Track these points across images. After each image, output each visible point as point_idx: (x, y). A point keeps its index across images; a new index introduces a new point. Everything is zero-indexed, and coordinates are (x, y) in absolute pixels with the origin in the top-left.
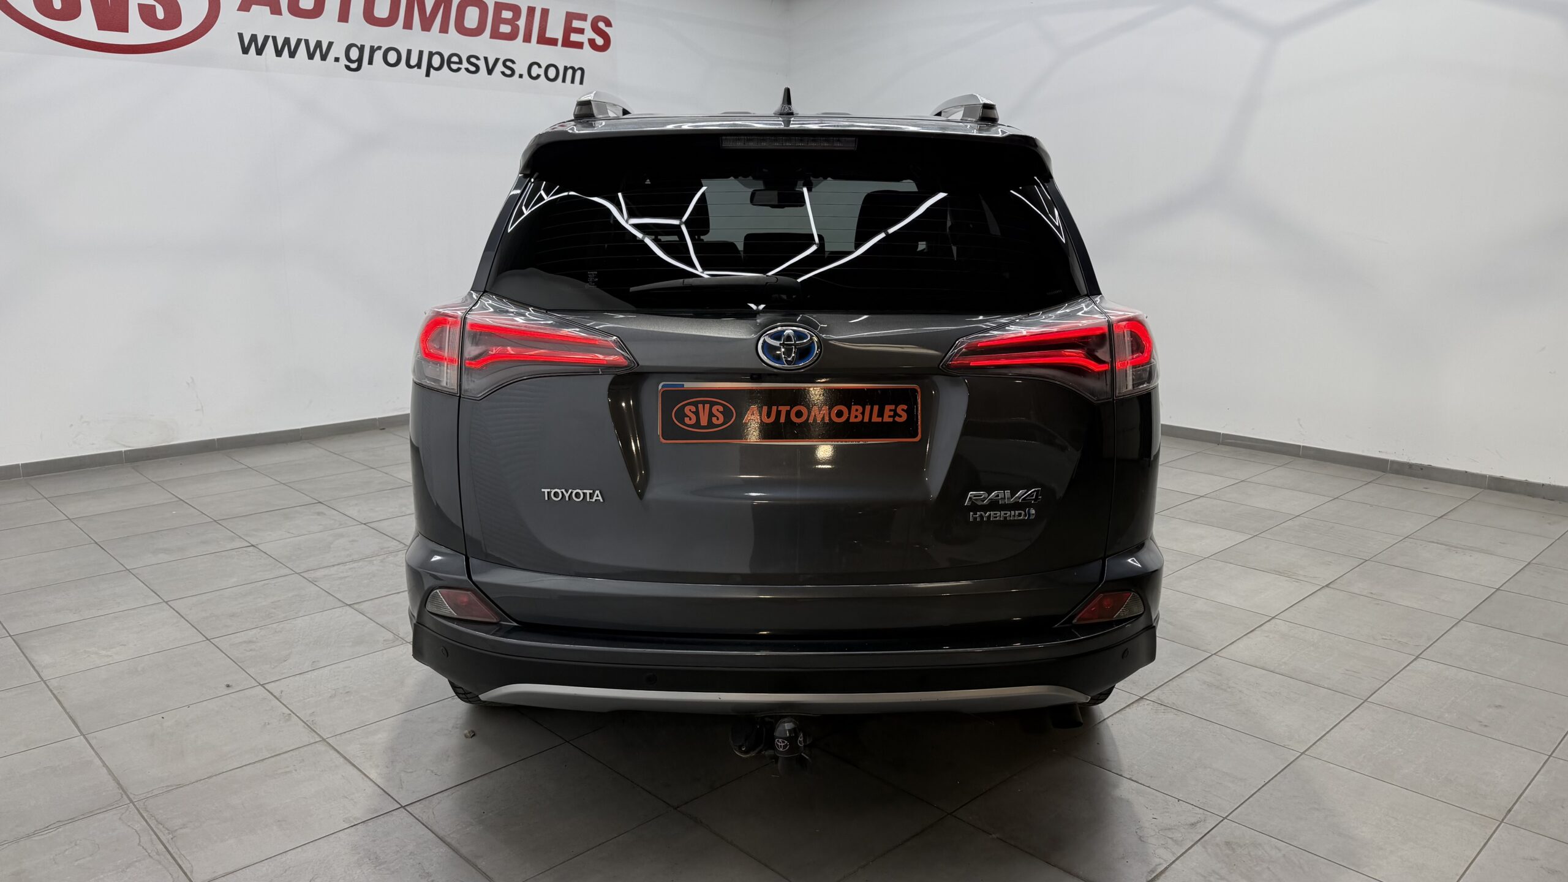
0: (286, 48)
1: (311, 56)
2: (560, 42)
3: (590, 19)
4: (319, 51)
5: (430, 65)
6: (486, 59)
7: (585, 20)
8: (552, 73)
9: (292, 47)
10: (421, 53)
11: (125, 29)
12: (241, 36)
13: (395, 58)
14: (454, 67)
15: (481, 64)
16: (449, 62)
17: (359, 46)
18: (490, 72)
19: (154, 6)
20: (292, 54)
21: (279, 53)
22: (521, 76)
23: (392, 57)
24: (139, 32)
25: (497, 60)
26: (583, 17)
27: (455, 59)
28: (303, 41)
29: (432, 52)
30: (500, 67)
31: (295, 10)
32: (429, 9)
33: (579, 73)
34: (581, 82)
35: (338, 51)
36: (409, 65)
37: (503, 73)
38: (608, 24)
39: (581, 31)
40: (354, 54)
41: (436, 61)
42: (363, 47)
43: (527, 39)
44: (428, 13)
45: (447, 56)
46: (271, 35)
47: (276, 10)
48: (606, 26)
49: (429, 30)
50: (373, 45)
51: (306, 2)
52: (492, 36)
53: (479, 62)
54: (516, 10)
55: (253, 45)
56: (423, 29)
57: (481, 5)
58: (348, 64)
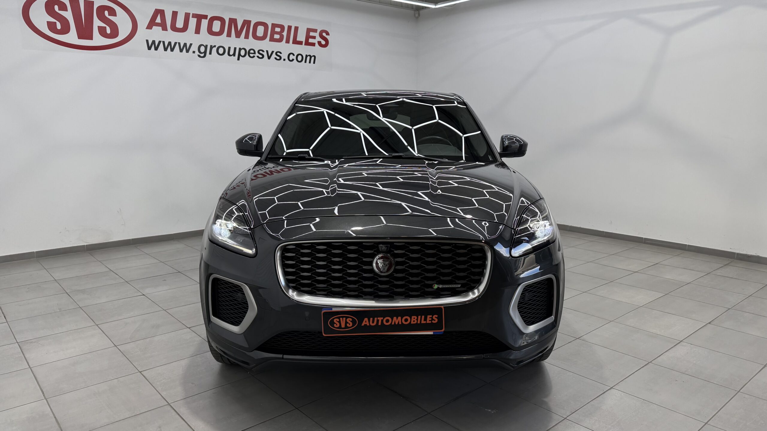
0: (169, 47)
1: (181, 51)
2: (304, 43)
3: (318, 32)
4: (186, 48)
5: (239, 55)
6: (267, 51)
7: (316, 32)
8: (300, 58)
9: (172, 46)
10: (235, 49)
11: (91, 38)
12: (147, 41)
13: (223, 51)
14: (252, 55)
16: (249, 53)
17: (205, 45)
18: (269, 58)
19: (106, 27)
20: (172, 50)
21: (166, 49)
22: (284, 60)
23: (221, 51)
24: (98, 40)
25: (273, 52)
27: (252, 51)
28: (178, 43)
29: (241, 48)
30: (274, 54)
31: (174, 28)
32: (239, 27)
33: (313, 58)
34: (314, 63)
35: (194, 48)
36: (229, 55)
37: (276, 58)
39: (314, 37)
40: (202, 49)
41: (243, 52)
42: (207, 46)
43: (288, 41)
44: (239, 30)
45: (248, 50)
46: (162, 40)
47: (165, 29)
48: (327, 35)
49: (239, 37)
50: (212, 45)
51: (180, 24)
52: (270, 41)
53: (264, 53)
54: (282, 27)
55: (153, 45)
56: (236, 37)
57: (265, 25)
58: (199, 54)
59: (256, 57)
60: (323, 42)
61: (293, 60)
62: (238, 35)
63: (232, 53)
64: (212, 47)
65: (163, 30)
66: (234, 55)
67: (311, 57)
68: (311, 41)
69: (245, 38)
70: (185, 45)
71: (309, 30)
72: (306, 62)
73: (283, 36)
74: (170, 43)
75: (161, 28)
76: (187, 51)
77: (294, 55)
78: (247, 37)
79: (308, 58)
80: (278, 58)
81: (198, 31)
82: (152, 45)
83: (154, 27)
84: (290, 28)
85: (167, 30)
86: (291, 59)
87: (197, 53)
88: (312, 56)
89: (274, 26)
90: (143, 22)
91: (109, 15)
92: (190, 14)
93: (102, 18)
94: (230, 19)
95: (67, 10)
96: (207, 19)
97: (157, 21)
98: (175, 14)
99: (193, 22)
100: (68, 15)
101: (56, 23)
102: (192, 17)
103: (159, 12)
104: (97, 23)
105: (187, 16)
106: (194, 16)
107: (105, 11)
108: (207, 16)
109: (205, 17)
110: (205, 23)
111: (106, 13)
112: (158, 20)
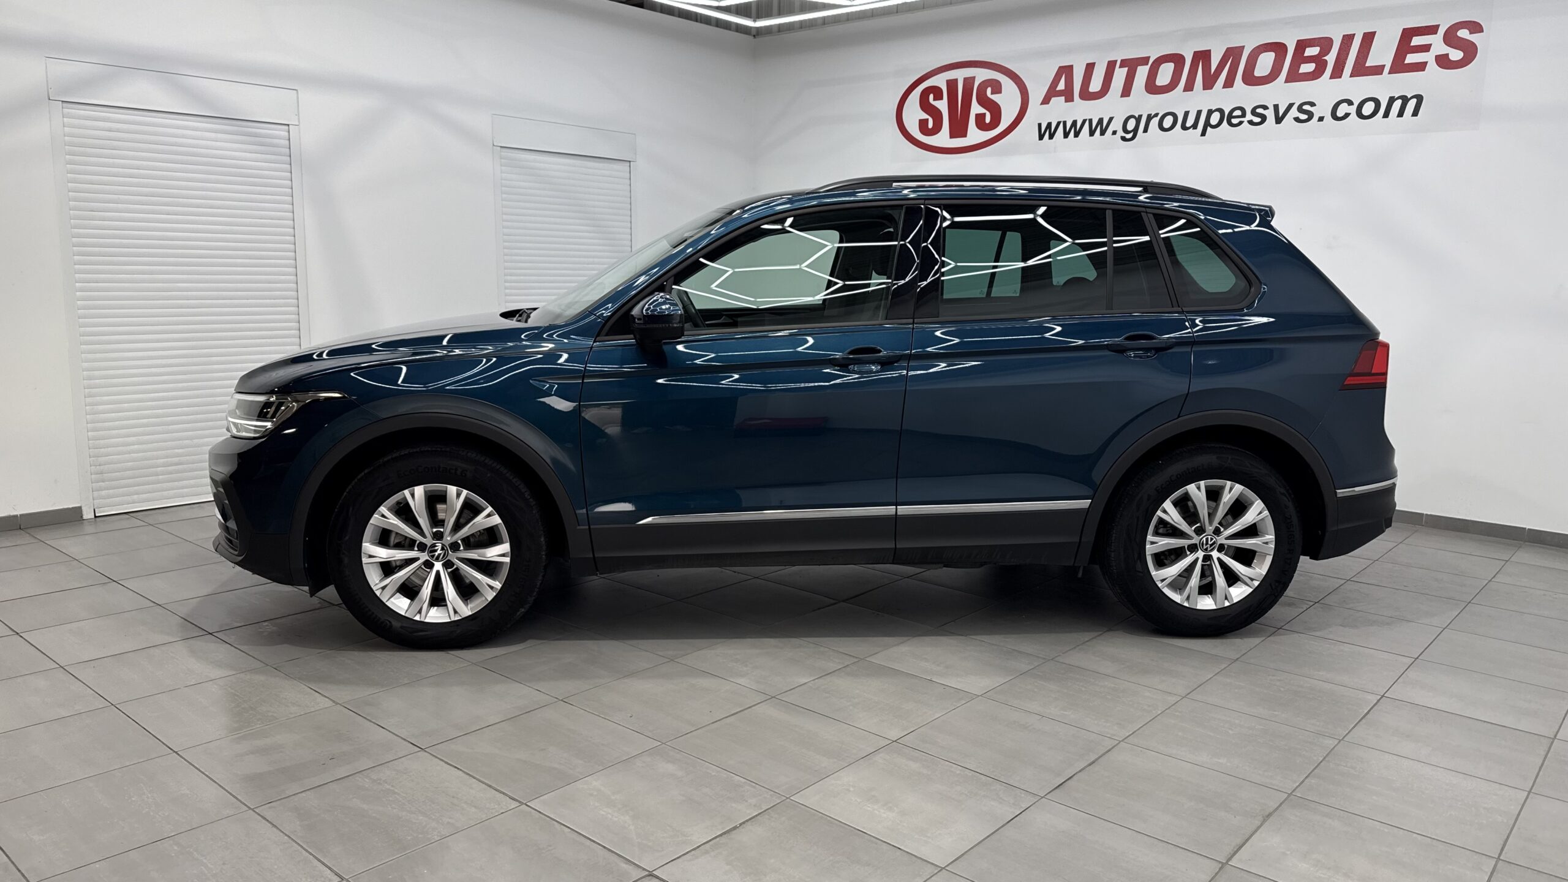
0: (1073, 130)
1: (1092, 133)
2: (1387, 70)
3: (1441, 31)
4: (1100, 127)
5: (1207, 124)
6: (1276, 107)
7: (1435, 33)
8: (1368, 109)
9: (1078, 129)
10: (1199, 113)
11: (964, 135)
12: (1040, 125)
13: (1170, 122)
14: (1235, 121)
15: (1270, 114)
16: (1230, 116)
17: (1137, 116)
18: (1279, 120)
19: (984, 115)
20: (1077, 135)
21: (1066, 135)
22: (1321, 119)
23: (1168, 122)
24: (975, 135)
25: (1291, 106)
26: (1432, 30)
27: (1238, 113)
28: (1087, 123)
29: (1211, 110)
30: (1294, 113)
31: (1086, 95)
32: (1214, 67)
33: (1412, 104)
34: (1415, 113)
35: (1117, 125)
36: (1184, 127)
37: (1297, 120)
38: (1475, 27)
39: (1426, 48)
40: (1131, 125)
41: (1215, 118)
42: (1140, 116)
43: (1337, 73)
44: (1213, 71)
45: (1229, 111)
46: (1062, 120)
47: (1069, 98)
48: (1471, 33)
49: (1211, 88)
50: (1150, 113)
51: (1095, 86)
52: (1287, 81)
53: (1267, 111)
54: (1325, 44)
55: (1048, 131)
56: (1204, 89)
57: (1279, 48)
58: (1124, 135)
59: (1246, 124)
60: (1456, 55)
61: (1347, 115)
62: (1208, 84)
63: (1190, 122)
64: (1150, 118)
65: (1067, 101)
66: (1195, 126)
67: (1405, 100)
68: (1411, 58)
69: (1225, 86)
70: (1101, 121)
71: (1408, 34)
72: (1386, 115)
73: (1326, 62)
74: (1074, 123)
75: (1063, 98)
76: (1103, 133)
77: (1350, 103)
78: (1229, 83)
79: (1398, 104)
80: (1304, 117)
81: (1126, 92)
82: (1046, 132)
83: (1053, 99)
84: (1348, 39)
85: (1072, 100)
86: (1340, 113)
87: (1121, 133)
88: (1409, 97)
89: (1302, 45)
90: (1037, 93)
91: (992, 93)
92: (1116, 61)
93: (984, 101)
94: (1196, 53)
95: (941, 98)
96: (1147, 64)
97: (1058, 88)
98: (1090, 67)
99: (1120, 74)
100: (942, 105)
101: (928, 120)
102: (1120, 67)
103: (1066, 71)
104: (976, 109)
105: (1111, 66)
106: (1124, 63)
107: (987, 88)
108: (1148, 58)
109: (1144, 61)
110: (1142, 72)
111: (989, 90)
112: (1061, 86)
